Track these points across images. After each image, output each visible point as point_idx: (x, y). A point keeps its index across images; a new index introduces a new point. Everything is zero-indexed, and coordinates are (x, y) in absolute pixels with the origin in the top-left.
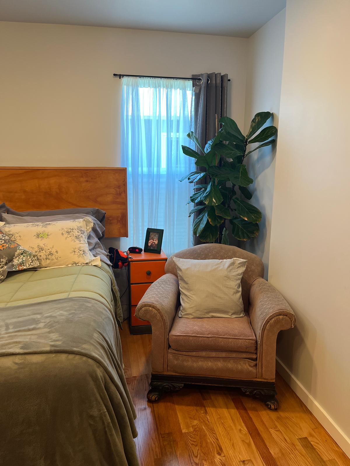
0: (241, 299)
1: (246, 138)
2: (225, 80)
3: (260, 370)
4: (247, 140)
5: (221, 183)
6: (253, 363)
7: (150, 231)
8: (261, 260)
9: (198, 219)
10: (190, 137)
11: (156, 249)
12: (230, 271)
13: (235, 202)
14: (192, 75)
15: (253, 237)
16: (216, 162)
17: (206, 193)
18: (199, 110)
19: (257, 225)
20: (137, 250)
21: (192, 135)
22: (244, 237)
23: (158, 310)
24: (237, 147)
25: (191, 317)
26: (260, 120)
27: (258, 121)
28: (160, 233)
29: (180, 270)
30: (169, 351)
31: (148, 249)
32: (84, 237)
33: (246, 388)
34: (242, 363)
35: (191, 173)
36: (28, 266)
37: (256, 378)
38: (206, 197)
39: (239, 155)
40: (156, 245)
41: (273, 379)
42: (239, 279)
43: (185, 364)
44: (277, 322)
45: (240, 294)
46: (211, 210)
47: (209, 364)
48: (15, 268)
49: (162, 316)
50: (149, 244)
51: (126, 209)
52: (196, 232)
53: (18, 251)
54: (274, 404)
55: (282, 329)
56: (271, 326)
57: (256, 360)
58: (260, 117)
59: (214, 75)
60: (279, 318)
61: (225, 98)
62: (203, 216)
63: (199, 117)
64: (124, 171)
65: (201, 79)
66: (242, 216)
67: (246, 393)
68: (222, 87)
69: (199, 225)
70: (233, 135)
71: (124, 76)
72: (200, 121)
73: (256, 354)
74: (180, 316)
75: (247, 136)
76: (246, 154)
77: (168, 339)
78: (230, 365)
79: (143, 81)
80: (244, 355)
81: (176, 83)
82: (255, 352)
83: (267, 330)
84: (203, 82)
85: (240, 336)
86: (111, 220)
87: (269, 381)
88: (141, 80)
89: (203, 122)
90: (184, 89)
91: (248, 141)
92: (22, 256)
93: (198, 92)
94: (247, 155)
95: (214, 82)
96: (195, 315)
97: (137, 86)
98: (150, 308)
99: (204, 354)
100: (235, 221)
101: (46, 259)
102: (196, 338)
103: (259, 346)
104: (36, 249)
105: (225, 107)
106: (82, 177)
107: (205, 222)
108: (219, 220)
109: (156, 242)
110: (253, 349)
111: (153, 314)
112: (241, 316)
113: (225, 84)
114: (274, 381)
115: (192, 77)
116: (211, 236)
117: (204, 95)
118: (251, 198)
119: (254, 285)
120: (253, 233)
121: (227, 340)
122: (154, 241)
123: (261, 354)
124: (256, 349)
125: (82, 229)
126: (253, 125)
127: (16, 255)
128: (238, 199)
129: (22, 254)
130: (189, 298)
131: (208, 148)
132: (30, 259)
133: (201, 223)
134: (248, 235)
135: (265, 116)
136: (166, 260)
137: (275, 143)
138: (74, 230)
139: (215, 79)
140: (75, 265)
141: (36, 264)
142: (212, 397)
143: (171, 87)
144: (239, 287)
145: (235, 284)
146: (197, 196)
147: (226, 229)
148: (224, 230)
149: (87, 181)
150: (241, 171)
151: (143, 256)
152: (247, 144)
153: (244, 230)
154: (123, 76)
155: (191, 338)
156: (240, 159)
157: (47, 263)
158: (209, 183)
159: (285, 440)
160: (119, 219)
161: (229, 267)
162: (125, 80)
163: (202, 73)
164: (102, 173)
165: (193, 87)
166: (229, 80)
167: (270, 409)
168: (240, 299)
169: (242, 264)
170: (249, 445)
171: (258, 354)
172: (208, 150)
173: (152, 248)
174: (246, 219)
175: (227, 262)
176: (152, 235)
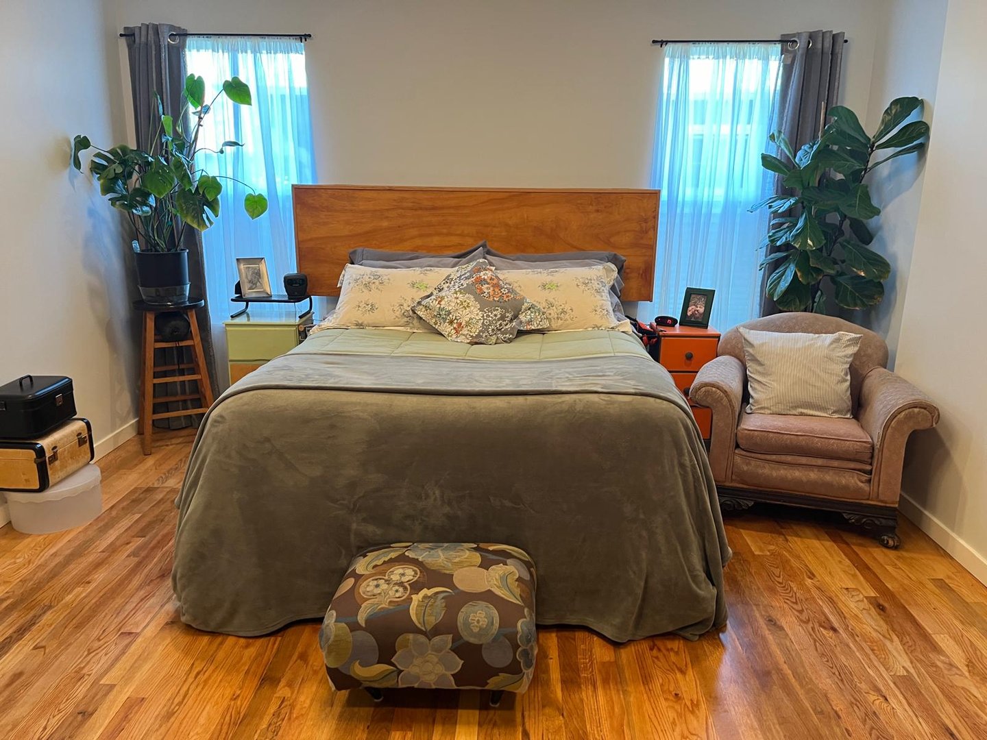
0: (849, 392)
1: (872, 140)
2: (840, 41)
3: (876, 490)
4: (874, 143)
5: (821, 216)
6: (866, 477)
7: (690, 293)
8: (884, 342)
9: (777, 273)
10: (774, 140)
11: (700, 320)
12: (833, 350)
13: (843, 247)
14: (782, 35)
15: (871, 305)
16: (815, 182)
17: (797, 231)
18: (790, 94)
19: (881, 285)
20: (669, 321)
21: (778, 137)
22: (856, 305)
23: (725, 392)
24: (853, 154)
25: (770, 412)
26: (898, 110)
27: (896, 112)
28: (708, 295)
29: (752, 345)
30: (736, 451)
31: (686, 321)
32: (606, 291)
33: (850, 514)
34: (847, 475)
35: (771, 199)
36: (536, 325)
37: (868, 499)
38: (796, 236)
39: (858, 168)
40: (701, 314)
41: (896, 503)
42: (846, 363)
43: (760, 471)
44: (909, 417)
45: (848, 383)
46: (803, 259)
47: (797, 474)
48: (524, 327)
49: (730, 401)
50: (689, 313)
51: (653, 256)
52: (773, 294)
53: (526, 304)
54: (893, 538)
55: (917, 428)
56: (899, 422)
57: (870, 472)
58: (899, 106)
59: (821, 35)
60: (913, 412)
61: (838, 72)
62: (786, 268)
63: (787, 105)
64: (656, 194)
65: (795, 41)
66: (855, 270)
67: (850, 521)
68: (832, 54)
69: (779, 283)
70: (849, 134)
71: (669, 44)
72: (789, 112)
73: (871, 464)
74: (749, 411)
75: (874, 137)
76: (869, 166)
77: (736, 434)
78: (829, 477)
79: (698, 48)
80: (852, 465)
81: (752, 49)
82: (870, 461)
83: (892, 427)
84: (800, 45)
85: (848, 437)
86: (628, 273)
87: (888, 505)
88: (694, 48)
89: (794, 114)
90: (766, 59)
91: (876, 145)
92: (530, 312)
93: (789, 62)
94: (871, 169)
95: (819, 46)
96: (774, 409)
97: (688, 58)
98: (714, 389)
99: (789, 458)
100: (840, 279)
101: (558, 318)
102: (779, 435)
103: (876, 451)
104: (544, 304)
105: (836, 87)
106: (591, 204)
107: (790, 279)
108: (814, 275)
109: (702, 310)
110: (866, 457)
111: (717, 397)
112: (846, 417)
113: (837, 49)
114: (897, 506)
115: (782, 38)
116: (798, 301)
117: (801, 67)
118: (871, 242)
119: (869, 376)
120: (872, 297)
121: (827, 440)
122: (698, 309)
123: (879, 465)
124: (872, 457)
125: (603, 280)
126: (887, 119)
127: (522, 310)
128: (849, 243)
129: (529, 309)
130: (765, 385)
131: (803, 158)
132: (539, 317)
133: (782, 280)
134: (862, 300)
135: (909, 104)
136: (718, 337)
137: (924, 149)
138: (593, 281)
139: (821, 42)
140: (596, 329)
141: (545, 324)
142: (795, 527)
143: (744, 57)
144: (846, 375)
145: (841, 368)
146: (780, 235)
147: (822, 293)
148: (817, 295)
149: (597, 211)
150: (860, 196)
151: (678, 330)
152: (872, 151)
153: (857, 294)
154: (667, 42)
155: (771, 435)
156: (857, 176)
157: (559, 324)
158: (802, 214)
159: (910, 578)
160: (641, 272)
161: (831, 344)
162: (669, 48)
163: (799, 32)
164: (622, 198)
165: (782, 55)
166: (846, 41)
167: (886, 546)
168: (847, 391)
169: (854, 342)
170: (854, 576)
171: (875, 464)
172: (802, 160)
173: (693, 319)
174: (863, 274)
175: (829, 338)
176: (694, 298)
